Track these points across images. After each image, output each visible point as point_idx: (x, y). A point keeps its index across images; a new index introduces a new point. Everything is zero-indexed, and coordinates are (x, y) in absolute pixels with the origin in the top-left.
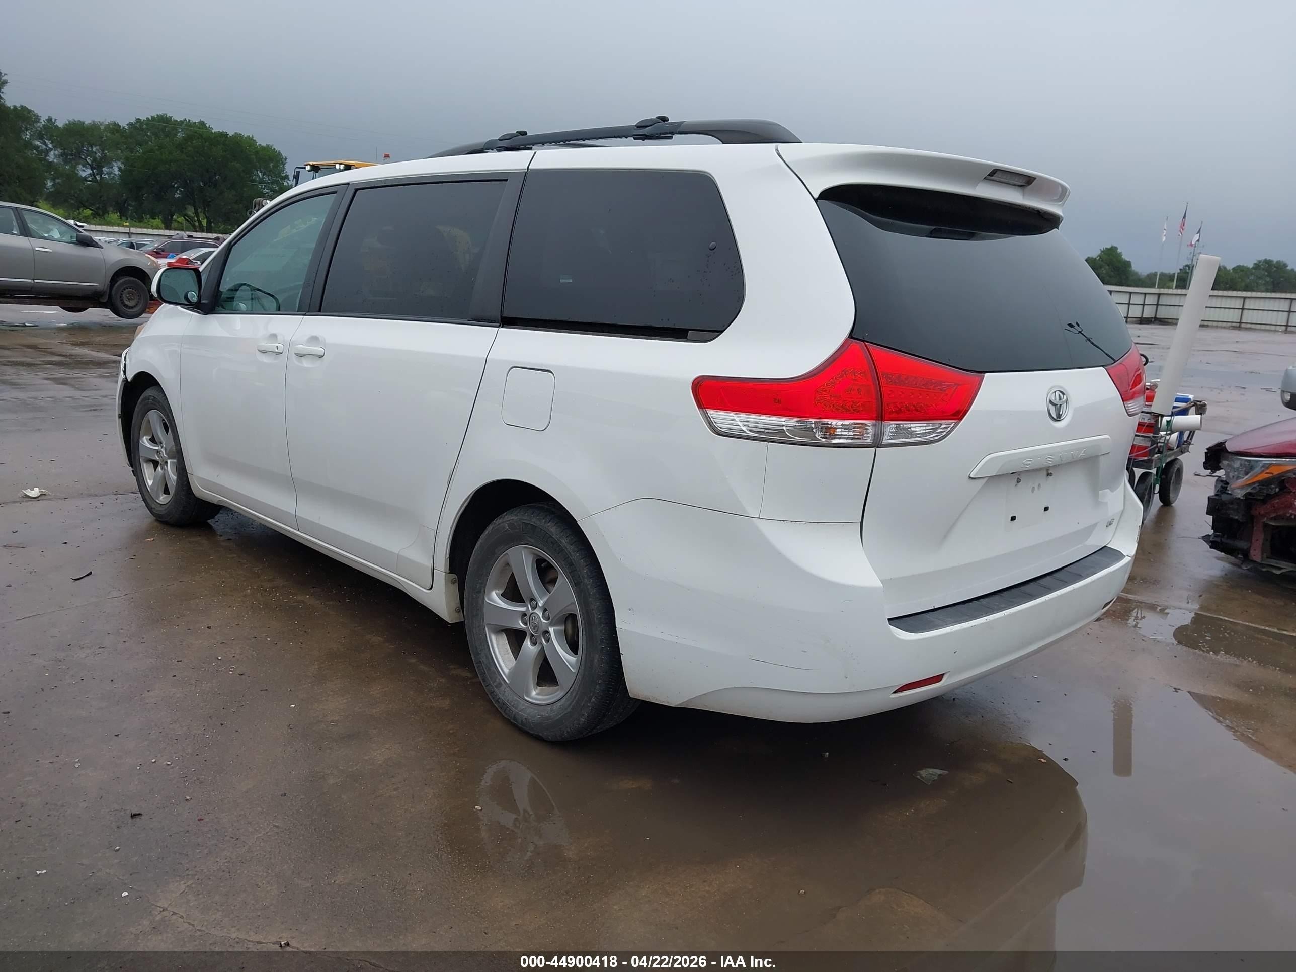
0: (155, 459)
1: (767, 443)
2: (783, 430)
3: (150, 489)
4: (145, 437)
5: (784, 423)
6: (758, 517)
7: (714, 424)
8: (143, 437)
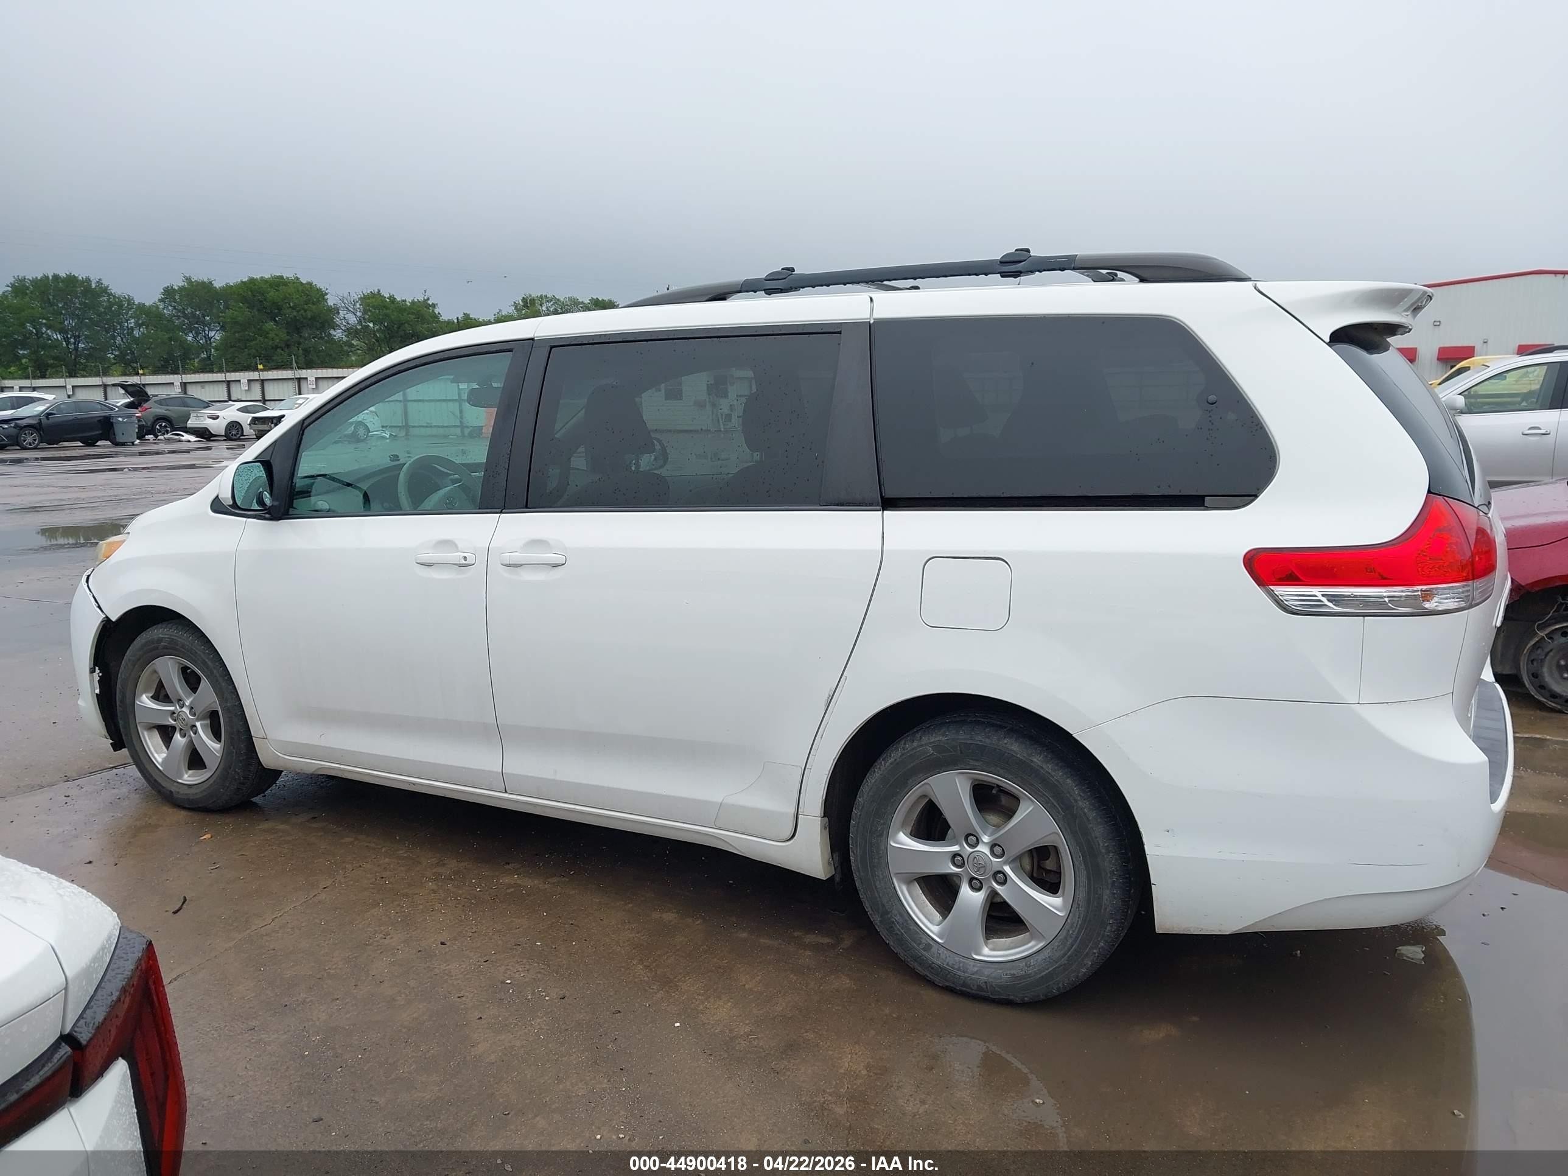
0: (168, 723)
1: (1362, 618)
2: (1385, 601)
3: (162, 766)
4: (144, 696)
5: (1385, 594)
6: (1357, 702)
7: (1285, 602)
8: (141, 695)
